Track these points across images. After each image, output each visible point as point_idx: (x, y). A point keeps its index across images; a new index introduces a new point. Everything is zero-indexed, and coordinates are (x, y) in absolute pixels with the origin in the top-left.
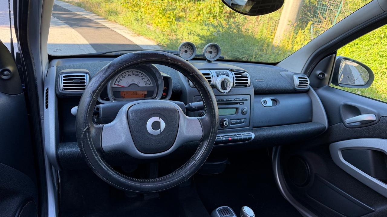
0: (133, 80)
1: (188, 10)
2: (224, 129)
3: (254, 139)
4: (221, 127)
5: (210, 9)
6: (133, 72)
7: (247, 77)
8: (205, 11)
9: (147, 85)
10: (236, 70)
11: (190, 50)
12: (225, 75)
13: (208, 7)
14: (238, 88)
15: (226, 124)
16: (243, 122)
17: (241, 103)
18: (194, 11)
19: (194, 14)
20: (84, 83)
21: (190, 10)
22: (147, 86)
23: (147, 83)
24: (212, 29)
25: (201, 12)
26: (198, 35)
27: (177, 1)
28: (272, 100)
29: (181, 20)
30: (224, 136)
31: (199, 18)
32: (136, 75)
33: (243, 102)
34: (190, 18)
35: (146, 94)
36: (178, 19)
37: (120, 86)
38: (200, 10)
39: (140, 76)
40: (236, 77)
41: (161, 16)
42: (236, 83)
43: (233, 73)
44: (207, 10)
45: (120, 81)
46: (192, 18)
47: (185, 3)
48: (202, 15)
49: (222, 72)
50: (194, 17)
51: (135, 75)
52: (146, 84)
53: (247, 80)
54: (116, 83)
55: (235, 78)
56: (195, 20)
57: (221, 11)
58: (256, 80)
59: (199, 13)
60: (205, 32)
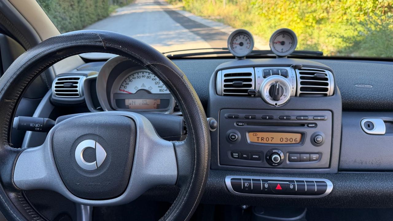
0: (143, 85)
1: (331, 10)
2: (275, 167)
3: (331, 193)
4: (269, 163)
5: (360, 5)
6: (143, 74)
7: (327, 79)
8: (353, 8)
9: (162, 91)
10: (304, 66)
11: (247, 42)
12: (280, 76)
13: (357, 4)
14: (304, 97)
15: (276, 159)
16: (315, 159)
17: (310, 125)
18: (338, 11)
19: (339, 13)
20: (76, 87)
21: (333, 10)
22: (162, 93)
23: (162, 88)
24: (360, 28)
25: (349, 11)
26: (343, 37)
27: (318, 2)
28: (385, 122)
29: (323, 22)
30: (267, 181)
31: (345, 17)
32: (148, 77)
33: (316, 124)
34: (334, 18)
35: (159, 103)
36: (319, 21)
37: (127, 92)
38: (347, 9)
39: (152, 79)
40: (301, 78)
41: (299, 21)
42: (302, 89)
43: (298, 71)
44: (357, 7)
45: (127, 85)
46: (336, 18)
47: (328, 3)
48: (348, 15)
49: (275, 70)
50: (338, 17)
51: (146, 77)
52: (160, 90)
53: (327, 84)
54: (121, 89)
55: (299, 81)
56: (340, 20)
57: (375, 5)
58: (357, 85)
59: (346, 11)
60: (350, 33)
